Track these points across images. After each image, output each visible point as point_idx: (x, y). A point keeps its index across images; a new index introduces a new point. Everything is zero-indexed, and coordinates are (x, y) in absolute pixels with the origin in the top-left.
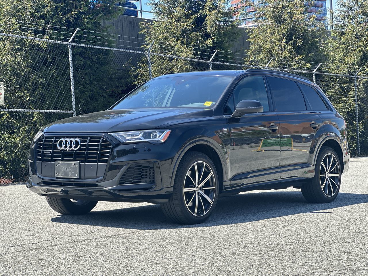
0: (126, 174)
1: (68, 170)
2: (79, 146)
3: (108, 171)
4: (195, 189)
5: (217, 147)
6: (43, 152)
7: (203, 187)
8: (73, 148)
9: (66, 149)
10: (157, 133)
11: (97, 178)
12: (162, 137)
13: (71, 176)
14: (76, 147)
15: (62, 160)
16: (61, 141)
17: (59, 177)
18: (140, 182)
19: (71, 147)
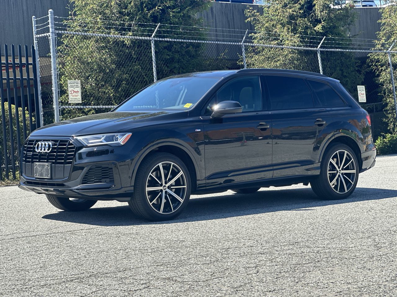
0: (87, 174)
1: (43, 171)
2: (51, 149)
3: (72, 172)
4: (161, 188)
5: (187, 147)
7: (171, 185)
8: (46, 151)
9: (41, 152)
10: (118, 135)
11: (64, 178)
12: (122, 140)
13: (45, 177)
14: (48, 150)
15: (39, 162)
16: (39, 145)
17: (37, 177)
18: (101, 182)
19: (45, 150)
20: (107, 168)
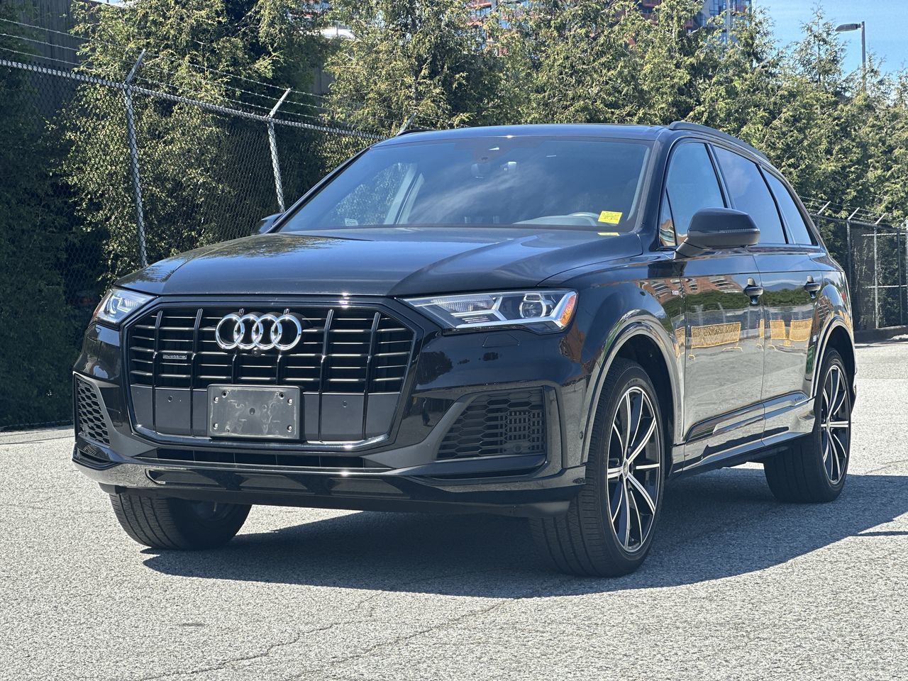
1: (257, 413)
2: (298, 339)
4: (622, 470)
6: (160, 355)
7: (635, 463)
8: (276, 344)
9: (248, 347)
10: (541, 297)
11: (365, 437)
12: (557, 312)
13: (268, 433)
14: (285, 340)
15: (235, 381)
16: (230, 324)
17: (224, 434)
18: (501, 451)
19: (266, 341)
20: (505, 401)
